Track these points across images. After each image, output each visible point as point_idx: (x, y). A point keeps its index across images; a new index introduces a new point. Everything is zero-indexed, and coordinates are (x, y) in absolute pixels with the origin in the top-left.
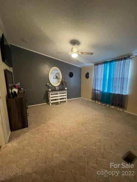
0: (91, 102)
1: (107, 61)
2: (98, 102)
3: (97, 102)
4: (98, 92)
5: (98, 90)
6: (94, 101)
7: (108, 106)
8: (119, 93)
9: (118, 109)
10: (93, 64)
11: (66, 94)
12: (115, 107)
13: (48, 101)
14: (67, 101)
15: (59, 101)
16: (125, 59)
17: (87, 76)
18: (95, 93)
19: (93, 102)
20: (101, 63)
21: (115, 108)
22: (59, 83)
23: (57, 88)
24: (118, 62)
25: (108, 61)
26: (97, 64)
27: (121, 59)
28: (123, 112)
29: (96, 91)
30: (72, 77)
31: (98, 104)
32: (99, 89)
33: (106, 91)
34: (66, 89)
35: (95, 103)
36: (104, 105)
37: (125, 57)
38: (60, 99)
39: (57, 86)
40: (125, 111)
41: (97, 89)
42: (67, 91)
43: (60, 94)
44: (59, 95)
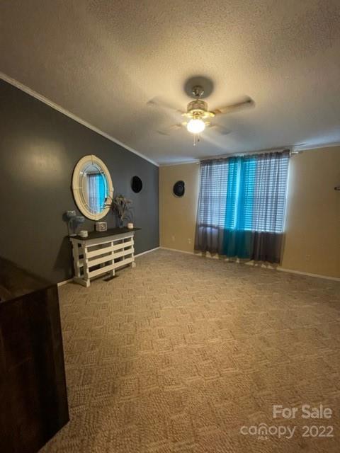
0: (192, 255)
1: (236, 155)
2: (212, 256)
3: (208, 255)
4: (213, 229)
5: (211, 226)
6: (200, 254)
7: (238, 261)
8: (267, 231)
9: (263, 266)
10: (198, 161)
11: (131, 243)
12: (255, 263)
13: (70, 272)
14: (134, 265)
15: (114, 266)
16: (278, 155)
17: (179, 189)
18: (205, 233)
19: (199, 257)
20: (221, 159)
21: (256, 265)
22: (107, 210)
23: (102, 227)
24: (263, 161)
25: (238, 157)
26: (207, 162)
27: (271, 155)
28: (275, 271)
29: (209, 229)
30: (140, 190)
31: (214, 259)
32: (215, 223)
33: (234, 226)
34: (131, 226)
35: (204, 257)
36: (227, 260)
37: (279, 151)
38: (117, 260)
39: (100, 220)
40: (278, 269)
41: (209, 223)
42: (133, 232)
43: (116, 243)
44: (113, 248)
